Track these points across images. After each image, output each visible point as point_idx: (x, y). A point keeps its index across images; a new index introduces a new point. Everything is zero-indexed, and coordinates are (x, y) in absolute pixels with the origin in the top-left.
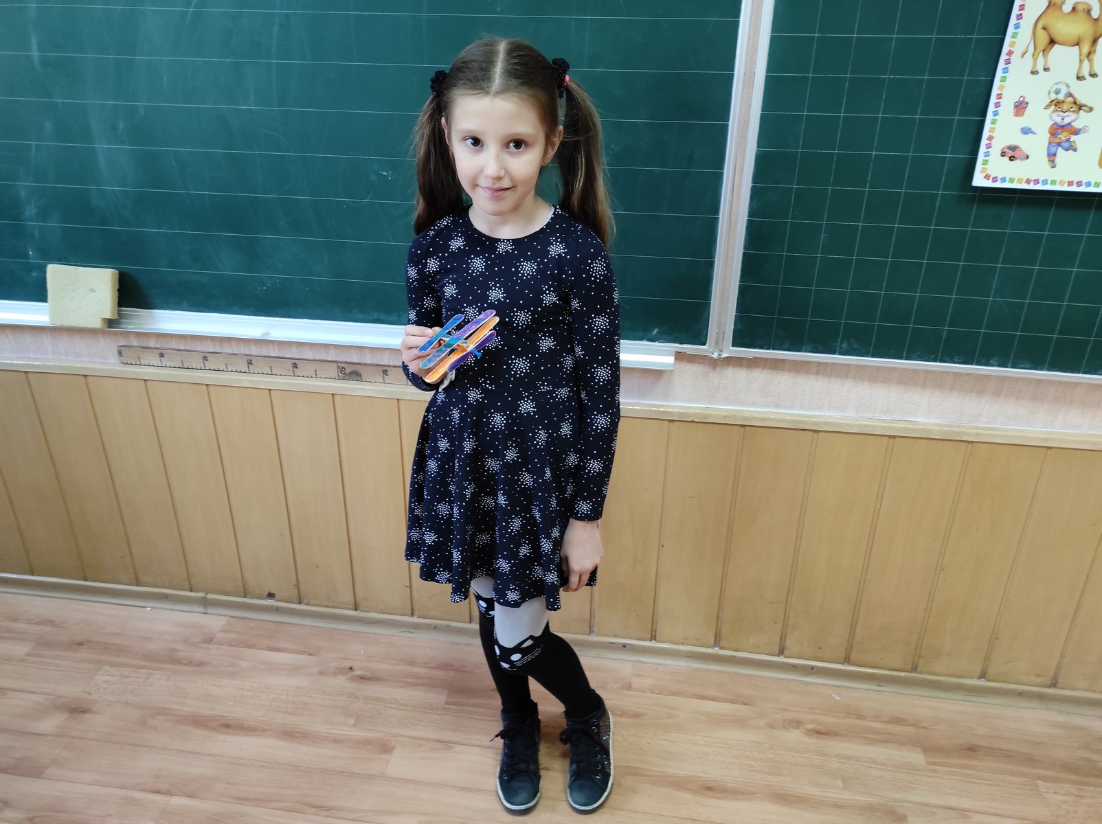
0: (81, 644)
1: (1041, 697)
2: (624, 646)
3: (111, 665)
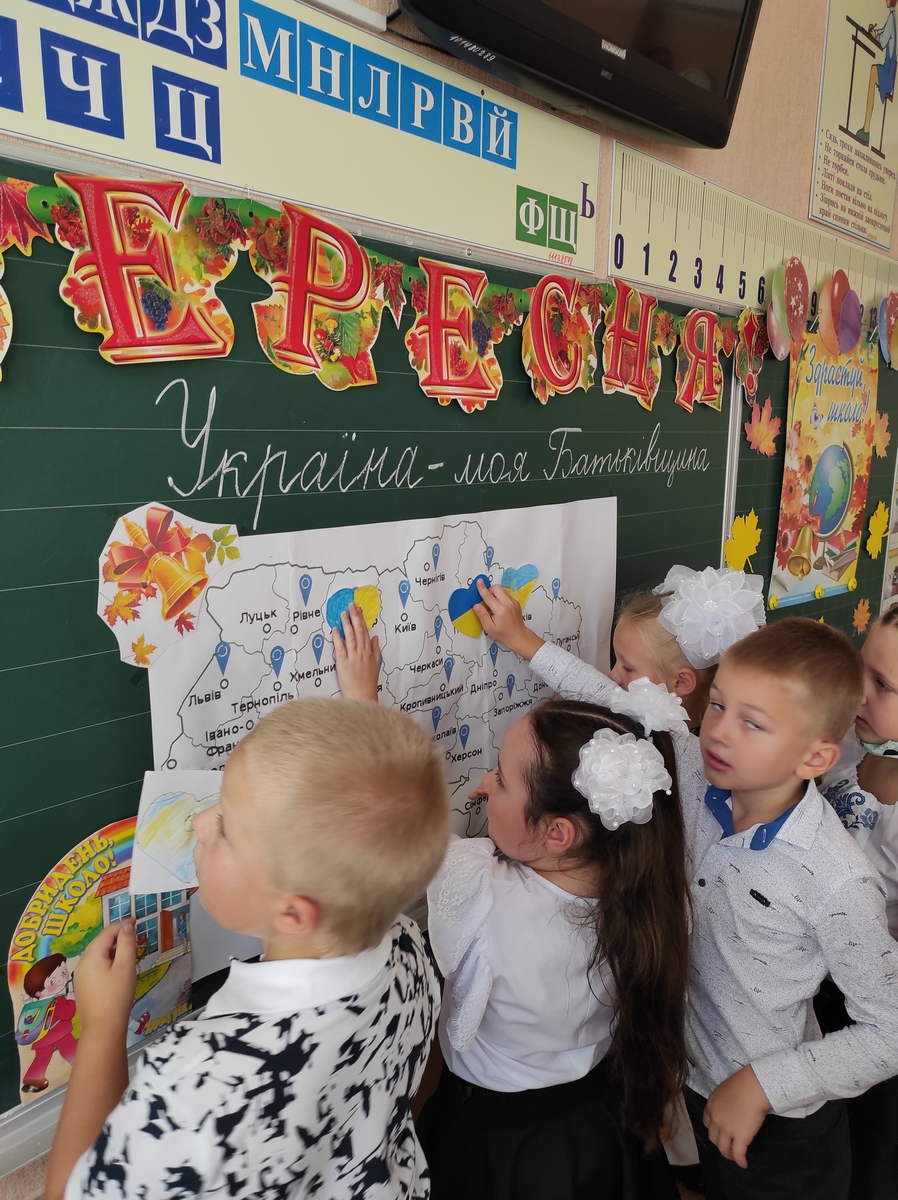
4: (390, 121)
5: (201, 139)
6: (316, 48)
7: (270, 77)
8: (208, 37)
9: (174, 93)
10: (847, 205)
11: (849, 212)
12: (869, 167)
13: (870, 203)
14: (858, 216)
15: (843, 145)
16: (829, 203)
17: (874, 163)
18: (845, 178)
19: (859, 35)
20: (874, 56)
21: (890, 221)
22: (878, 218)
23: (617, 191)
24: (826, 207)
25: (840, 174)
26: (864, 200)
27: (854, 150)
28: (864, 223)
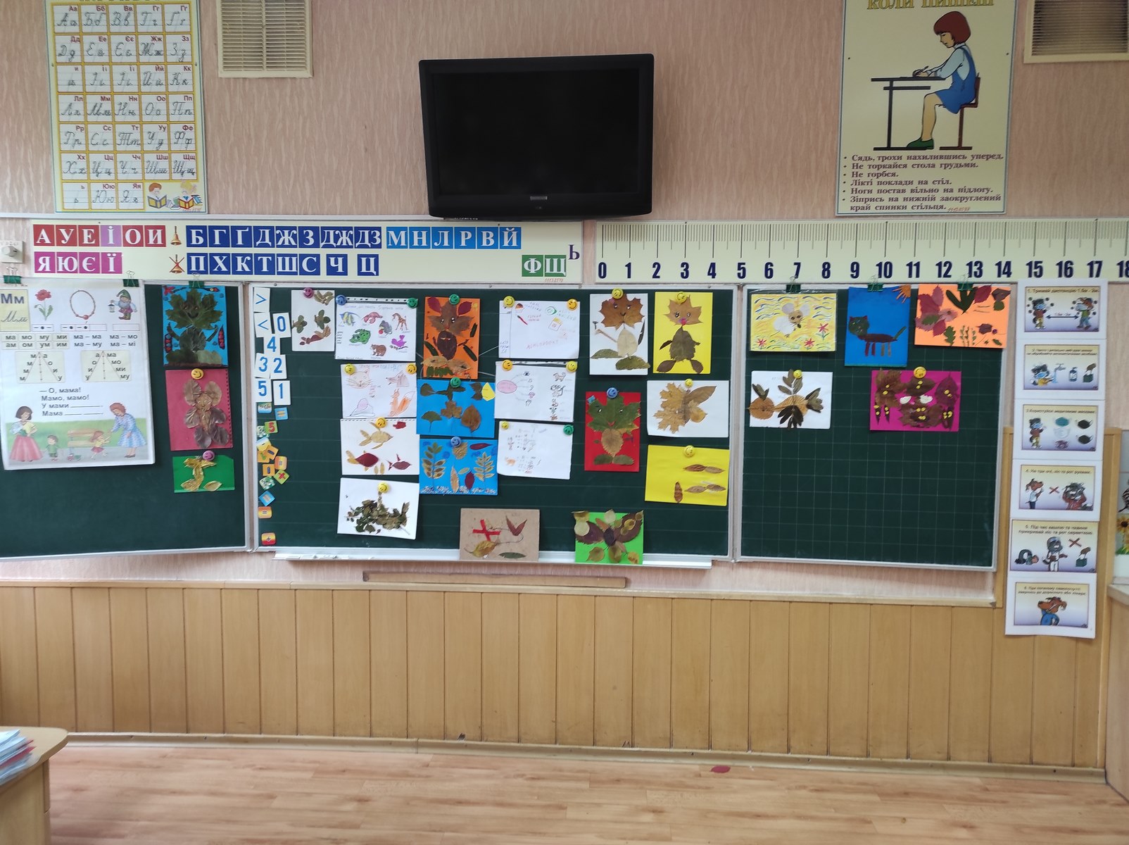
0: (344, 771)
1: (943, 767)
2: (693, 754)
3: (370, 780)
4: (450, 247)
5: (372, 270)
6: (416, 233)
7: (399, 246)
8: (375, 241)
9: (364, 260)
10: (901, 196)
11: (905, 199)
12: (938, 162)
13: (946, 186)
14: (924, 199)
15: (884, 158)
16: (866, 200)
17: (948, 157)
18: (893, 179)
19: (896, 84)
20: (928, 88)
21: (998, 189)
22: (966, 193)
23: (599, 244)
24: (861, 204)
25: (882, 179)
26: (934, 187)
27: (904, 158)
28: (938, 202)
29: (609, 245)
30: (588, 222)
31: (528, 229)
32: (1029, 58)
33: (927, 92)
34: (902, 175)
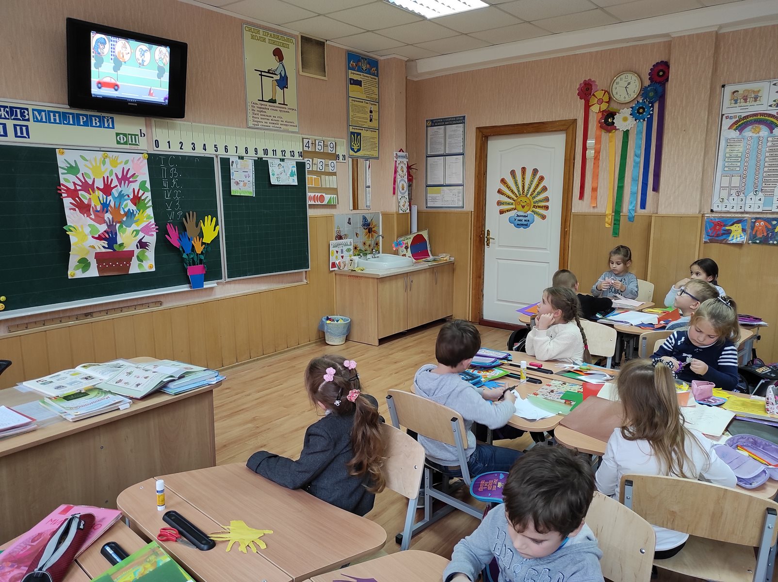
4: (74, 124)
5: (25, 134)
6: (52, 114)
7: (41, 121)
8: (25, 116)
9: (18, 128)
10: (268, 121)
11: (270, 123)
12: (278, 109)
13: (282, 120)
14: (275, 124)
15: (262, 105)
16: (257, 122)
17: (281, 108)
18: (265, 114)
19: (263, 74)
20: (273, 77)
21: (296, 123)
22: (288, 123)
23: (154, 129)
24: (256, 123)
25: (262, 113)
26: (278, 119)
27: (268, 105)
28: (279, 126)
29: (159, 131)
30: (147, 118)
31: (117, 118)
32: (301, 73)
33: (272, 79)
34: (269, 113)
